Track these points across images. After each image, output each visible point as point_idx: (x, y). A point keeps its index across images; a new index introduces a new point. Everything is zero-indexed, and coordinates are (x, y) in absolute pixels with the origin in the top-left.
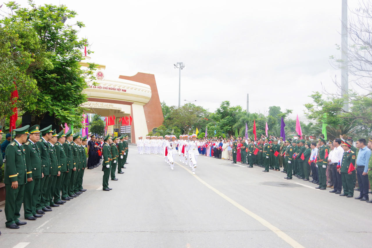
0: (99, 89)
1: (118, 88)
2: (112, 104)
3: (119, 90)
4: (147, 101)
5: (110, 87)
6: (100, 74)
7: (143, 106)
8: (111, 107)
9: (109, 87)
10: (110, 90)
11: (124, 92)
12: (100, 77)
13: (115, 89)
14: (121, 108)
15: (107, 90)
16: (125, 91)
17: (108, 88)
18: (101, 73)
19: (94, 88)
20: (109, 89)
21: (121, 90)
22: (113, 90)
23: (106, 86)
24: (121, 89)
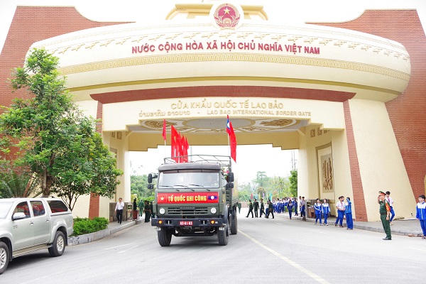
0: (227, 50)
1: (291, 44)
2: (279, 100)
3: (293, 48)
4: (400, 85)
5: (264, 42)
6: (227, 11)
7: (384, 105)
8: (274, 110)
9: (257, 42)
10: (264, 52)
11: (312, 55)
12: (227, 20)
13: (280, 48)
14: (309, 114)
15: (254, 51)
16: (317, 51)
17: (257, 46)
18: (229, 8)
19: (209, 50)
20: (260, 47)
21: (303, 49)
22: (272, 52)
23: (247, 41)
24: (300, 47)
